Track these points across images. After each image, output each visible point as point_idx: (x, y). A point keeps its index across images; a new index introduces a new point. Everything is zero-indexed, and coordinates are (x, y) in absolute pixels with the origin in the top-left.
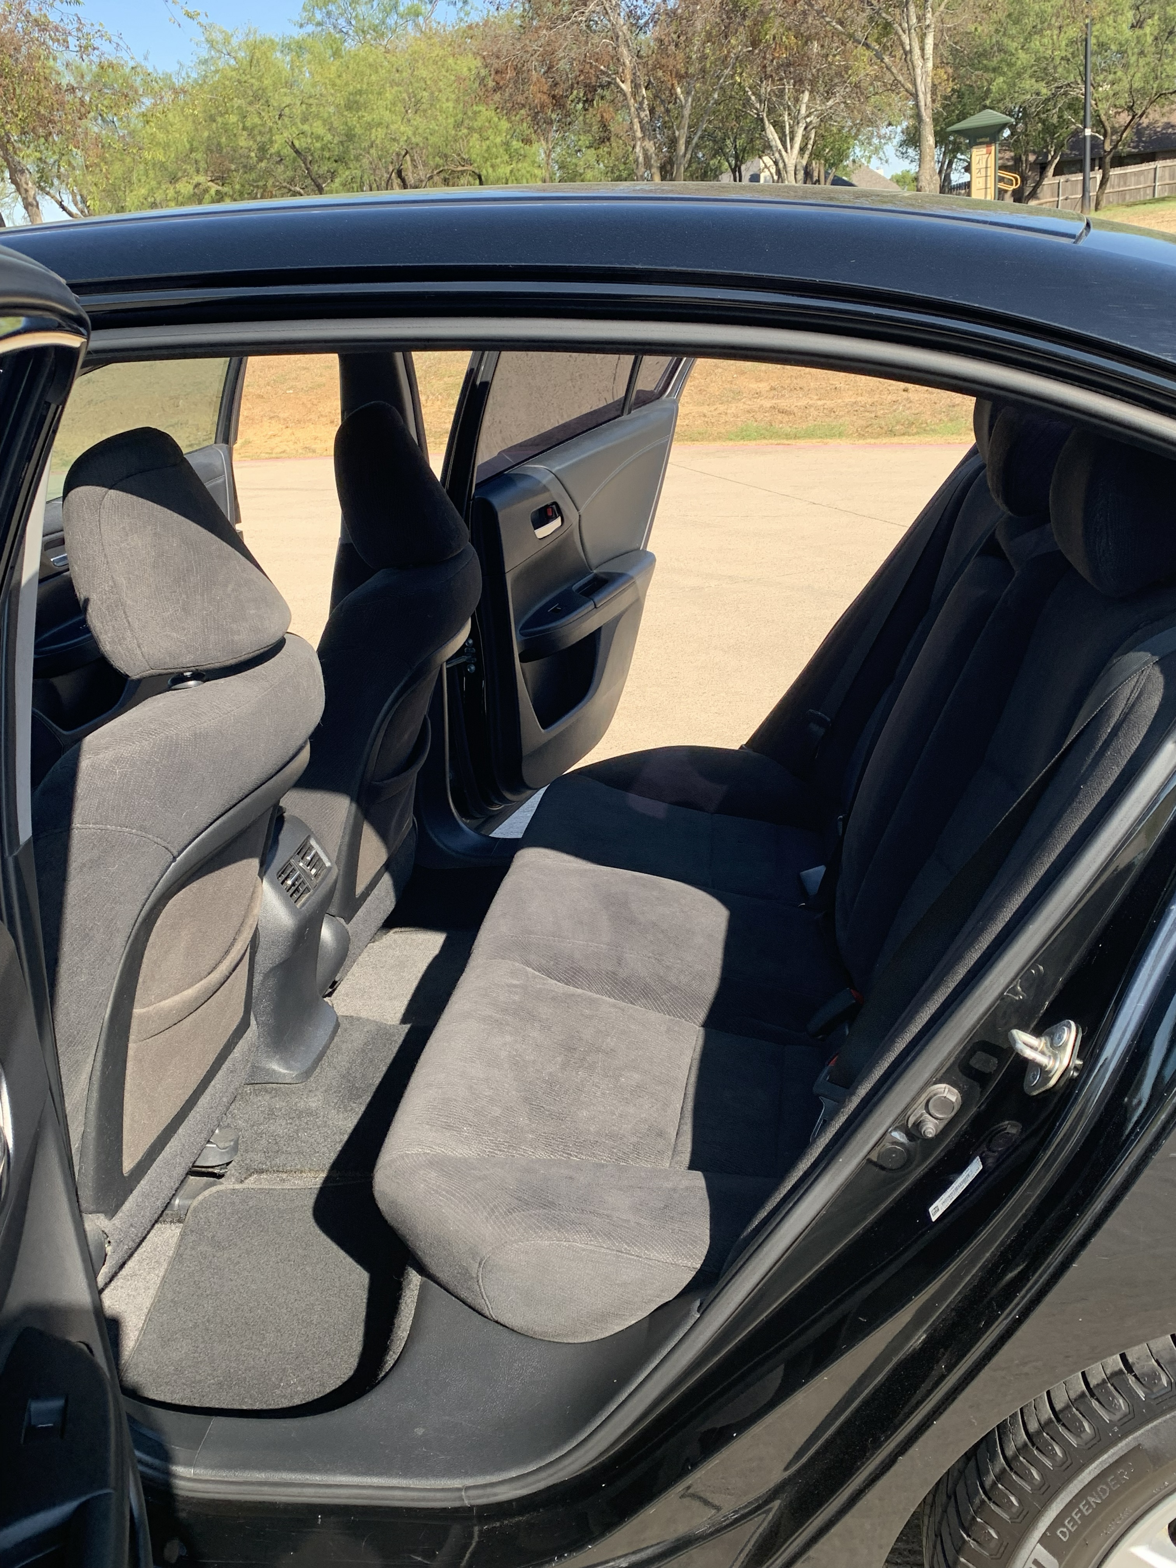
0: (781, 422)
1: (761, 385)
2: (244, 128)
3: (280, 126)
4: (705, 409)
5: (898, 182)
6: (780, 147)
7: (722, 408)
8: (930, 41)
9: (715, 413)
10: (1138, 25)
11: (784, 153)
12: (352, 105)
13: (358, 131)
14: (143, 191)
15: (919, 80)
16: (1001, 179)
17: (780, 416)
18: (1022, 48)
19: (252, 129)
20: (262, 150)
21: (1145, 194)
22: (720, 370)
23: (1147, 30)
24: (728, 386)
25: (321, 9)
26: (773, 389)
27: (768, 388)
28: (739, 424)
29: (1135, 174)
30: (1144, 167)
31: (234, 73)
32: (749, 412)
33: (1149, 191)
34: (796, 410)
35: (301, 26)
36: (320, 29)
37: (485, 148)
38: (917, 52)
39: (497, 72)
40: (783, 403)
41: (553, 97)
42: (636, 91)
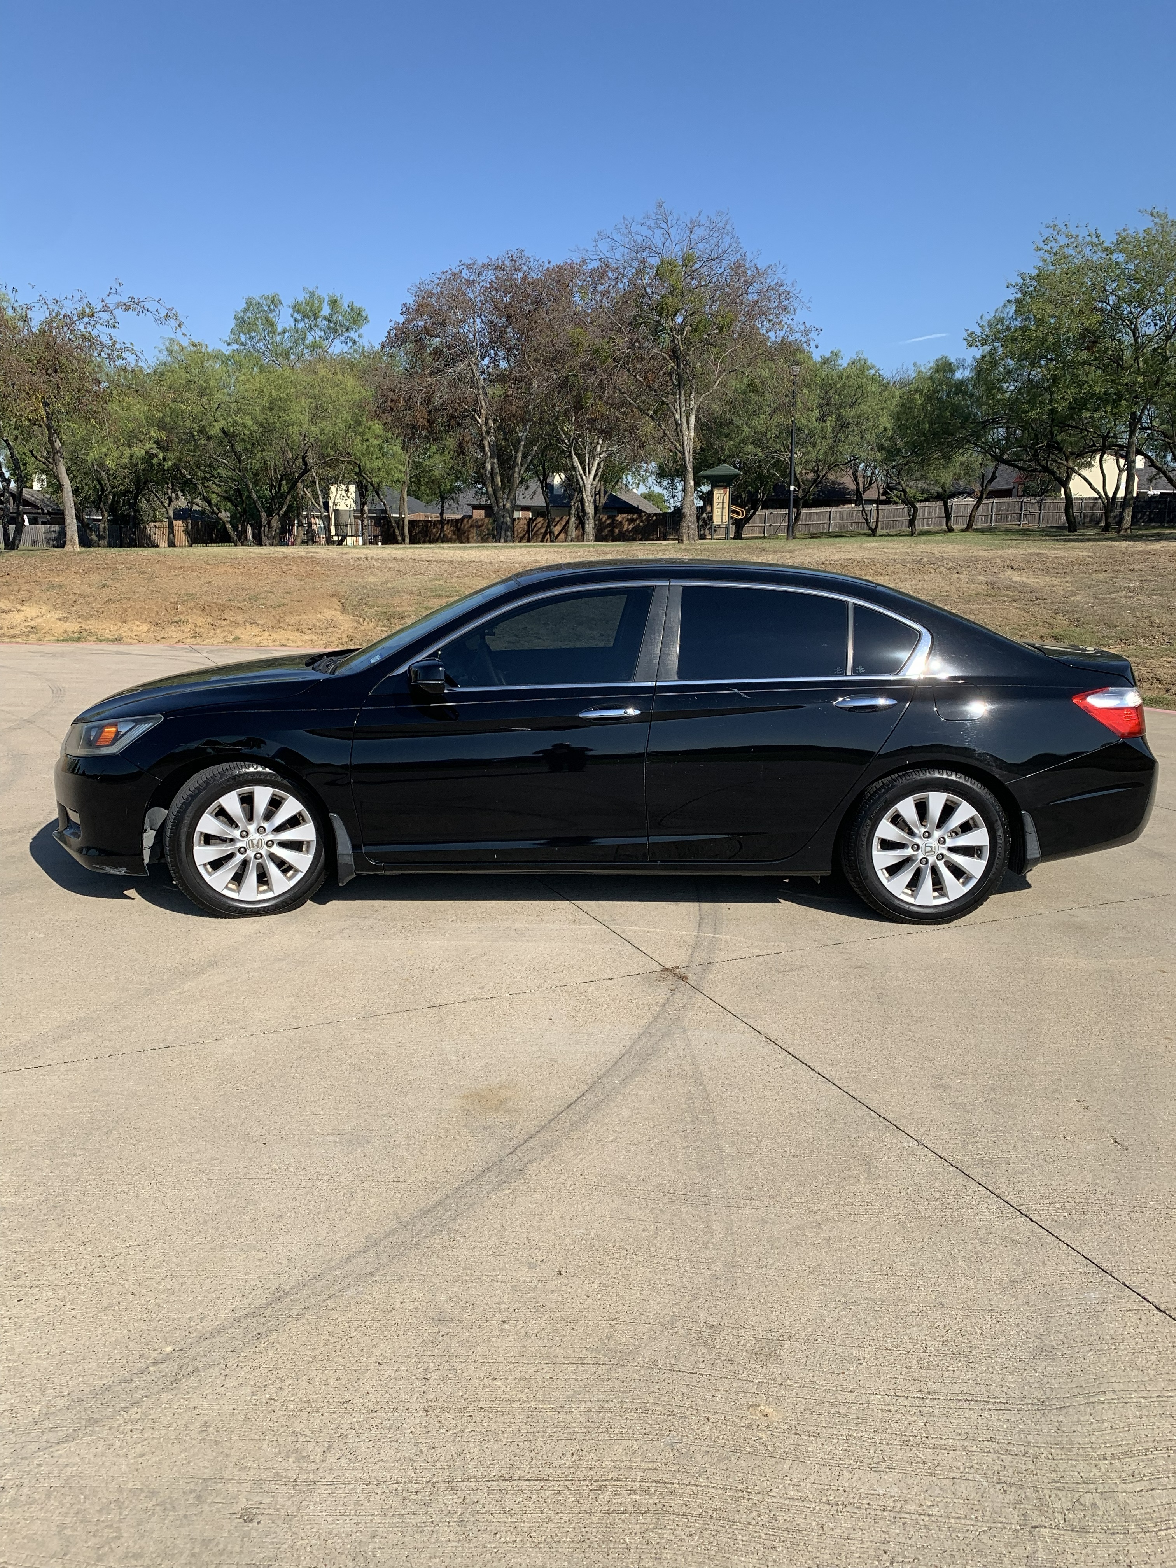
3: (217, 416)
5: (645, 498)
6: (582, 472)
8: (693, 419)
10: (822, 419)
11: (584, 477)
12: (273, 407)
13: (278, 426)
15: (686, 443)
16: (734, 512)
18: (746, 424)
20: (203, 431)
21: (823, 528)
23: (828, 423)
25: (245, 334)
29: (817, 513)
30: (823, 510)
33: (826, 526)
35: (229, 344)
36: (242, 347)
38: (685, 425)
39: (392, 400)
41: (429, 421)
42: (487, 423)
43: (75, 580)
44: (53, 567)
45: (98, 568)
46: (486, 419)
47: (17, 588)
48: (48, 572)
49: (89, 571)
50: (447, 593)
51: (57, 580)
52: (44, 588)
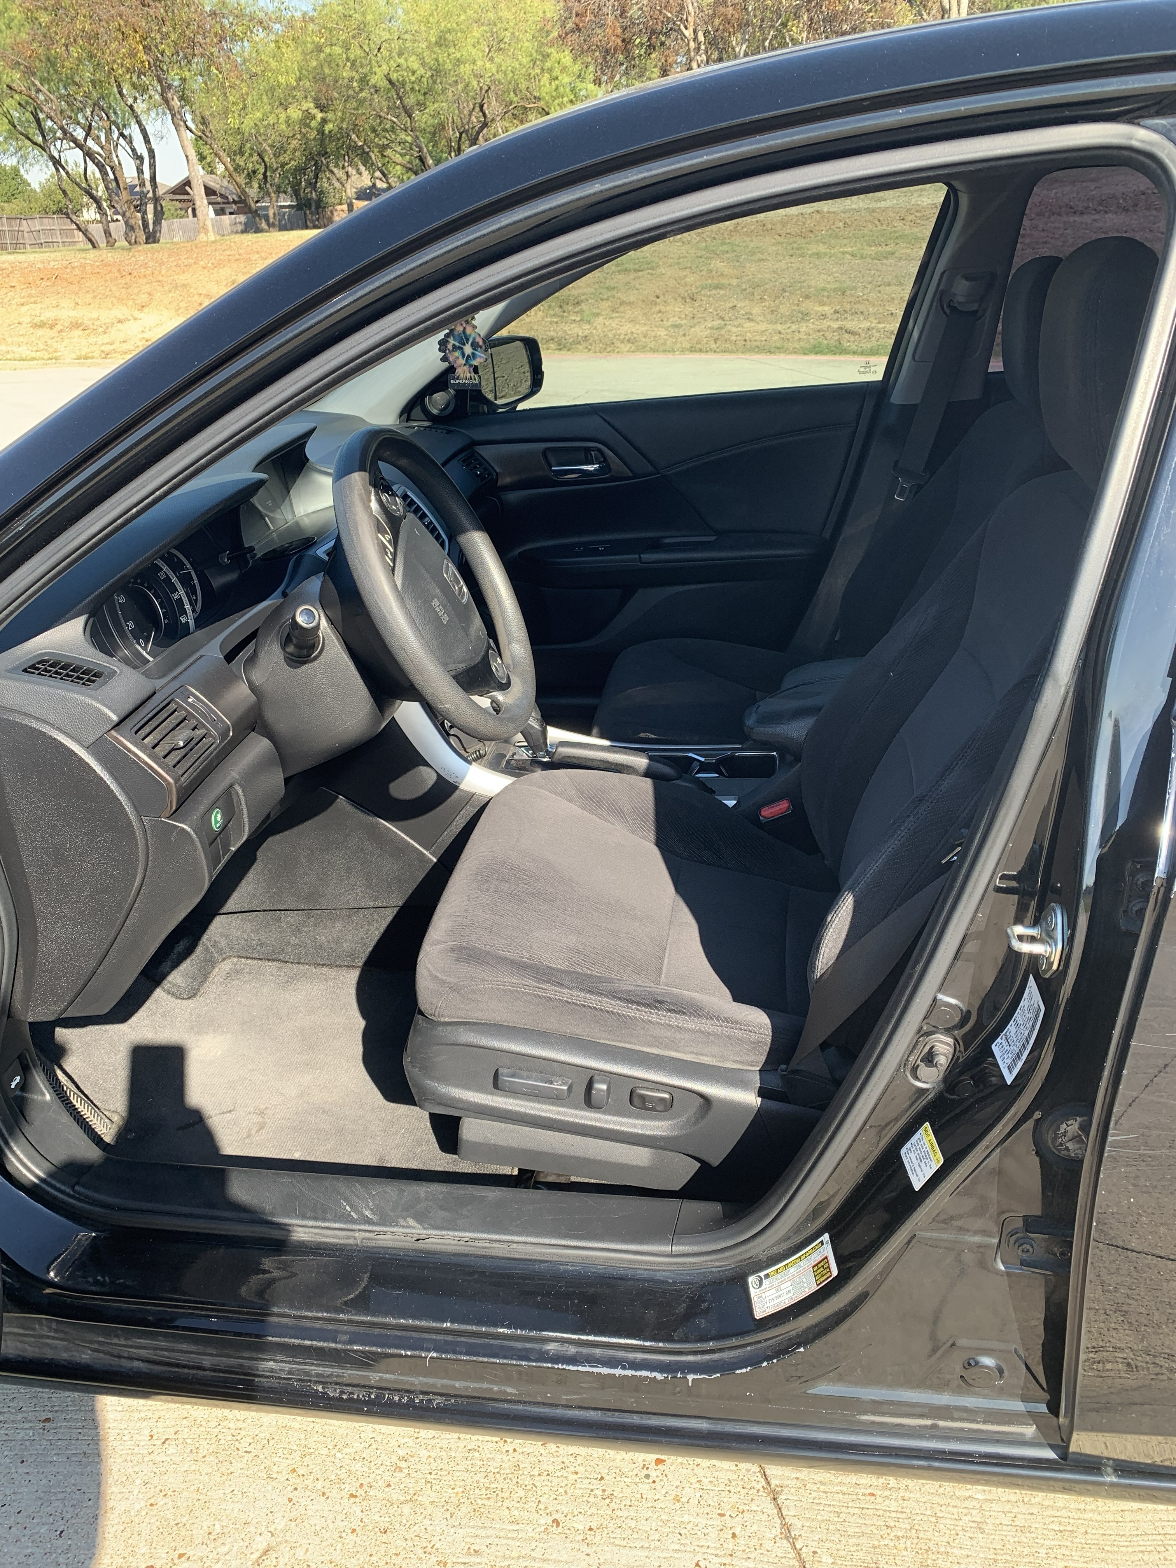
0: (849, 341)
1: (826, 308)
2: (348, 59)
3: (379, 59)
4: (779, 327)
7: (794, 327)
9: (789, 331)
12: (441, 42)
13: (449, 66)
14: (259, 115)
17: (847, 336)
19: (355, 61)
20: (364, 80)
22: (788, 294)
24: (795, 308)
26: (836, 312)
27: (832, 311)
28: (812, 341)
31: (340, 8)
32: (819, 331)
34: (860, 331)
37: (554, 87)
39: (577, 15)
40: (849, 325)
41: (623, 41)
42: (695, 39)
43: (202, 277)
44: (180, 262)
45: (229, 261)
46: (695, 31)
47: (136, 290)
48: (174, 269)
49: (218, 265)
50: (636, 266)
51: (182, 279)
52: (167, 288)
